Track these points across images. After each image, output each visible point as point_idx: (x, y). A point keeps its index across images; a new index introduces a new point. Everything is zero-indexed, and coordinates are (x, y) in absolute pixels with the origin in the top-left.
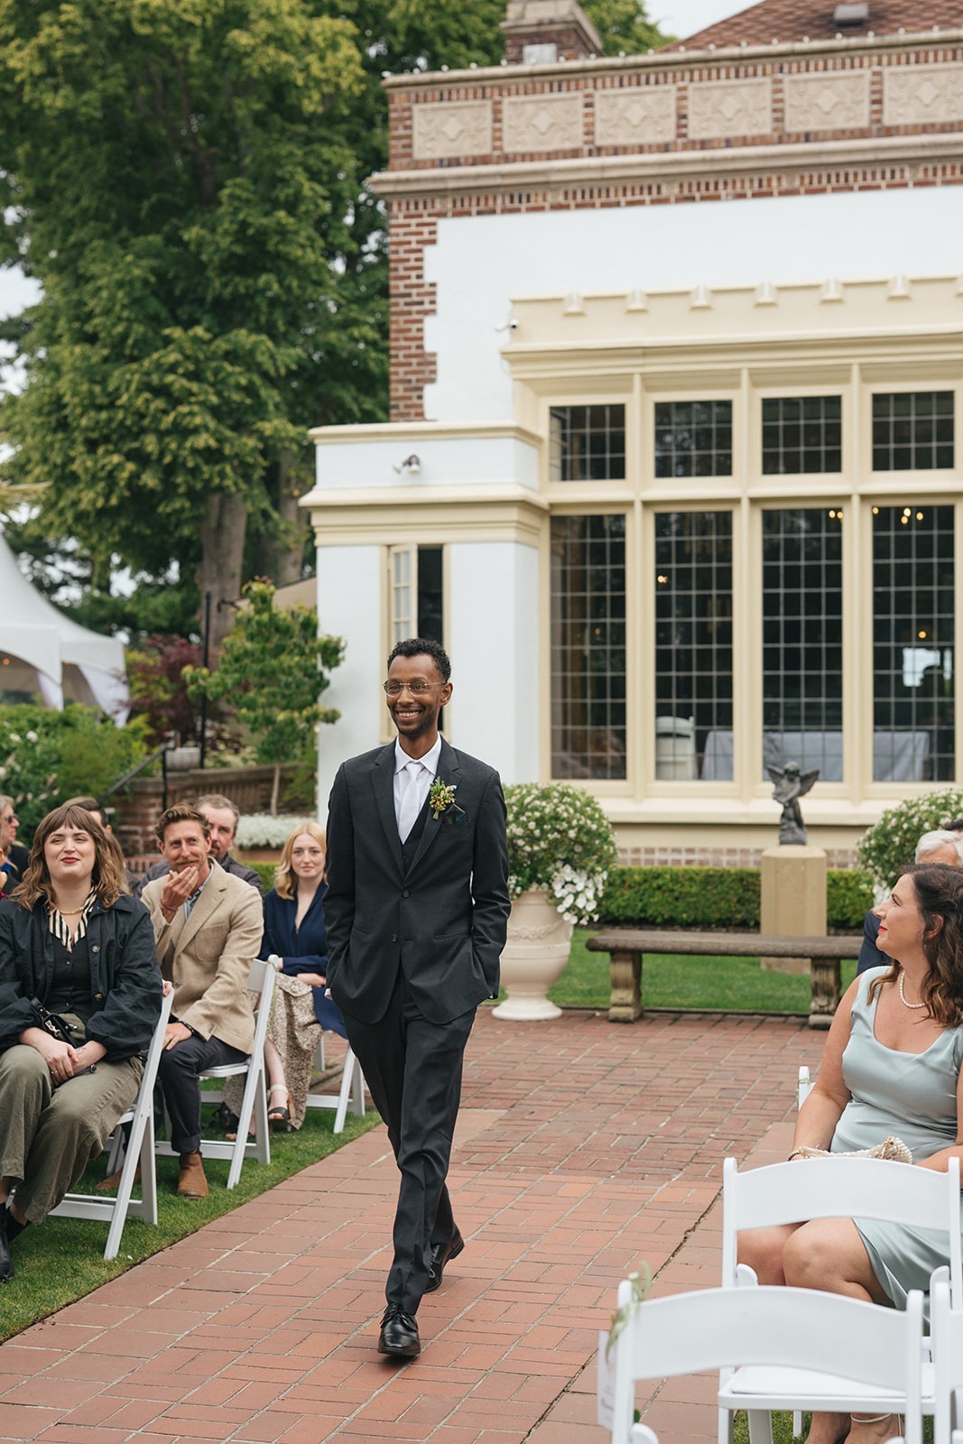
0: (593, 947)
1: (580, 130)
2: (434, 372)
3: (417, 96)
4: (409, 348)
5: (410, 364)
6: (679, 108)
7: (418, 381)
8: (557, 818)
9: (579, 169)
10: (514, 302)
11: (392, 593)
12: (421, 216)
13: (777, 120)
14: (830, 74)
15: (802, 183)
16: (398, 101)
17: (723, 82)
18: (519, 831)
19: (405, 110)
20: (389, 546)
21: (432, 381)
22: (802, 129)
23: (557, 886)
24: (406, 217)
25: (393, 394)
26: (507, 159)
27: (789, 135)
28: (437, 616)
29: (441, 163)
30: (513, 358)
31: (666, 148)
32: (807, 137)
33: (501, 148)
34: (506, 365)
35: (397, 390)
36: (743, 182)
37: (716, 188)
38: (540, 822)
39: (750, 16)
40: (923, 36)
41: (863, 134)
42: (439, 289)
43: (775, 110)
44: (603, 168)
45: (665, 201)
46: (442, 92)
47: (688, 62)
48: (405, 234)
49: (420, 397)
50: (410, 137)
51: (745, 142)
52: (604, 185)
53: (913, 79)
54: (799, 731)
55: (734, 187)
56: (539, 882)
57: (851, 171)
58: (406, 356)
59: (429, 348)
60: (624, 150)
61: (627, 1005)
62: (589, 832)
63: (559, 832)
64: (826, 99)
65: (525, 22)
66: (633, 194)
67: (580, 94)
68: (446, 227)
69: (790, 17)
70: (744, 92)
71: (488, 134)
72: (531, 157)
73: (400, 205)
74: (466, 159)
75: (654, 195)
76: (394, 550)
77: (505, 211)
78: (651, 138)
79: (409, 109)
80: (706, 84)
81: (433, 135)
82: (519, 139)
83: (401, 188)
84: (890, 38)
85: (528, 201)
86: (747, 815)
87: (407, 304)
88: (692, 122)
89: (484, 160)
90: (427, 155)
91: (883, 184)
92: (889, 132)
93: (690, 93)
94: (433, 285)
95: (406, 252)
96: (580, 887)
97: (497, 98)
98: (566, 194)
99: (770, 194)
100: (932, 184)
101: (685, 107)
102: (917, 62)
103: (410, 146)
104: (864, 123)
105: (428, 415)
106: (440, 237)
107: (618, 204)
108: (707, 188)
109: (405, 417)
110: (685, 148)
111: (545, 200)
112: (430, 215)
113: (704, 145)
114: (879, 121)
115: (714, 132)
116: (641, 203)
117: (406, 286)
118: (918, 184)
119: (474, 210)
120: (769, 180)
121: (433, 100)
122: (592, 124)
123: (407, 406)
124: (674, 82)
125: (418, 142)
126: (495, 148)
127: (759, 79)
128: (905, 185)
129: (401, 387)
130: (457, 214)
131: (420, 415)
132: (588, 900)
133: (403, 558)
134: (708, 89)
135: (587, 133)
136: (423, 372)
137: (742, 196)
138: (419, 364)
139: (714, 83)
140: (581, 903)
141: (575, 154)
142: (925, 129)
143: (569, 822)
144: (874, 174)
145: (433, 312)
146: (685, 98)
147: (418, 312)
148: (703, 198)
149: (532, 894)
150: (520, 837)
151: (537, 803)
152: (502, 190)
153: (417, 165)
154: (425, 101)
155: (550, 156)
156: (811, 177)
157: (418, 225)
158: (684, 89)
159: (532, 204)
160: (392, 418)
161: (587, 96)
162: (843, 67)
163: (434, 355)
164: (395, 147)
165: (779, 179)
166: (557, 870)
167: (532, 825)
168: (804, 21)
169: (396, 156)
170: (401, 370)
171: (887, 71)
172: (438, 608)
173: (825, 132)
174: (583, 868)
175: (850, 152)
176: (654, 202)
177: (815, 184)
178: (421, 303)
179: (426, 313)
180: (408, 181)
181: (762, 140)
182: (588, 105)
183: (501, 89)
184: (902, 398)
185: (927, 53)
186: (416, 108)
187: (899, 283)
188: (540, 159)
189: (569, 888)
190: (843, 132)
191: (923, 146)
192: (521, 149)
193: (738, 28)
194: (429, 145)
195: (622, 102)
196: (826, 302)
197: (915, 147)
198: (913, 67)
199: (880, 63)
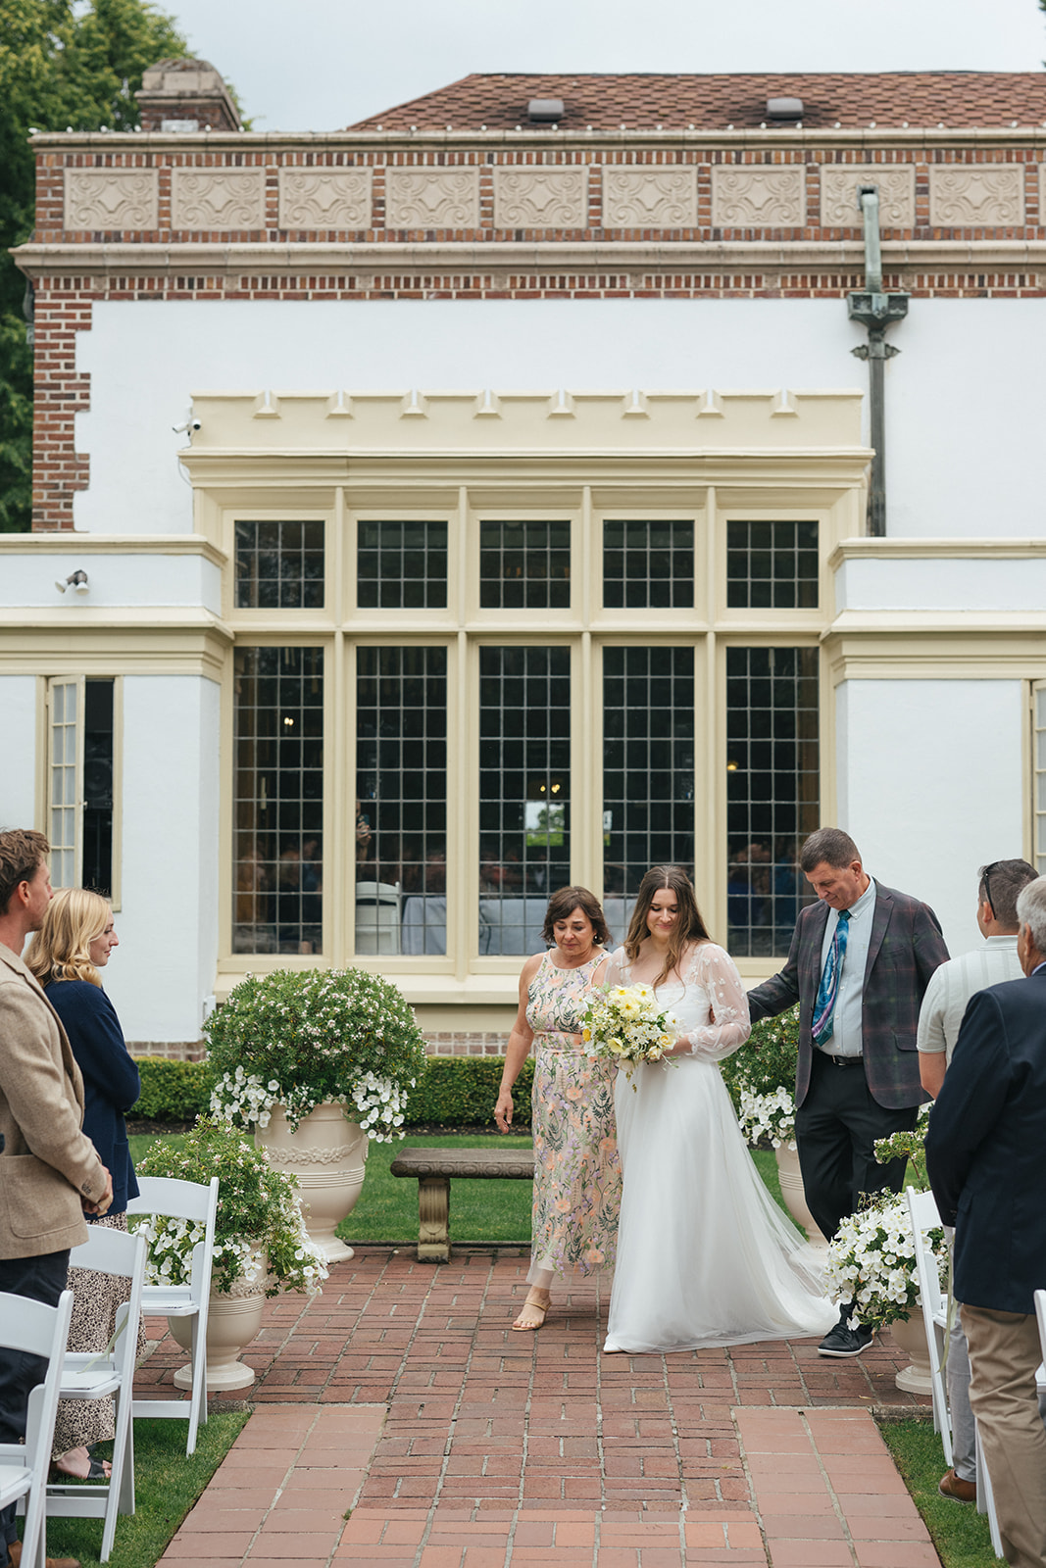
0: (399, 1171)
1: (262, 210)
2: (86, 477)
3: (70, 158)
4: (57, 447)
5: (57, 467)
6: (374, 193)
7: (65, 486)
8: (360, 1013)
9: (261, 254)
10: (196, 399)
11: (52, 732)
12: (73, 296)
13: (485, 214)
14: (545, 168)
15: (513, 286)
16: (47, 163)
17: (425, 168)
18: (315, 1031)
19: (54, 173)
20: (48, 678)
21: (84, 487)
22: (513, 225)
23: (358, 1098)
24: (54, 296)
25: (35, 500)
26: (175, 237)
27: (499, 232)
28: (105, 761)
29: (97, 237)
30: (193, 463)
31: (360, 237)
32: (519, 235)
33: (169, 225)
34: (186, 472)
35: (41, 496)
36: (447, 279)
37: (417, 285)
38: (340, 1020)
39: (433, 103)
40: (645, 134)
41: (580, 236)
42: (93, 382)
43: (483, 203)
44: (289, 254)
45: (360, 296)
46: (101, 156)
47: (386, 143)
48: (53, 316)
49: (69, 505)
50: (60, 204)
51: (449, 235)
52: (289, 273)
53: (634, 179)
54: (521, 897)
55: (437, 285)
56: (336, 1092)
57: (567, 275)
58: (51, 457)
59: (79, 449)
60: (313, 236)
61: (440, 1242)
62: (396, 1030)
63: (363, 1031)
64: (540, 195)
65: (164, 93)
66: (322, 286)
67: (262, 170)
68: (103, 311)
69: (478, 107)
70: (449, 180)
71: (154, 207)
72: (205, 237)
73: (47, 281)
74: (128, 233)
75: (347, 289)
76: (53, 682)
77: (172, 296)
78: (341, 224)
79: (60, 173)
80: (406, 169)
81: (88, 204)
82: (190, 216)
83: (49, 262)
84: (609, 134)
85: (201, 286)
86: (463, 994)
87: (53, 397)
88: (391, 209)
89: (149, 237)
90: (82, 227)
91: (602, 291)
92: (609, 235)
93: (387, 177)
94: (86, 376)
95: (53, 336)
96: (385, 1098)
97: (165, 167)
98: (245, 281)
99: (477, 296)
100: (654, 295)
101: (383, 193)
102: (639, 162)
103: (61, 215)
104: (581, 224)
105: (77, 527)
106: (95, 321)
107: (305, 297)
108: (407, 285)
109: (49, 527)
110: (382, 238)
111: (220, 286)
112: (82, 296)
113: (403, 236)
114: (598, 222)
115: (414, 223)
116: (332, 296)
117: (53, 376)
118: (639, 294)
119: (136, 293)
120: (477, 279)
121: (89, 165)
122: (277, 204)
123: (52, 515)
124: (370, 164)
125: (69, 211)
126: (161, 224)
127: (466, 168)
128: (626, 295)
129: (45, 493)
130: (114, 297)
131: (69, 526)
132: (394, 1114)
133: (66, 692)
134: (409, 174)
135: (269, 215)
136: (73, 477)
137: (446, 296)
138: (67, 467)
139: (415, 169)
140: (387, 1117)
141: (256, 236)
142: (648, 235)
143: (375, 1019)
144: (592, 280)
145: (87, 407)
146: (382, 183)
147: (67, 407)
148: (402, 296)
149: (328, 1107)
150: (316, 1038)
151: (335, 995)
152: (169, 271)
153: (69, 237)
154: (79, 165)
155: (226, 237)
156: (523, 279)
157: (68, 306)
158: (383, 172)
159: (205, 290)
160: (34, 528)
161: (269, 172)
162: (559, 162)
163: (87, 457)
164: (43, 215)
165: (488, 279)
166: (357, 1077)
167: (331, 1023)
168: (493, 112)
169: (43, 226)
170: (46, 473)
171: (606, 169)
172: (108, 753)
173: (539, 231)
174: (389, 1074)
175: (568, 254)
176: (345, 296)
177: (528, 288)
178: (73, 396)
179: (78, 408)
180: (58, 254)
181: (468, 235)
182: (270, 183)
183: (169, 158)
184: (636, 526)
185: (649, 153)
186: (68, 171)
187: (636, 401)
188: (215, 241)
189: (373, 1100)
190: (559, 231)
191: (647, 253)
192: (192, 227)
193: (421, 115)
194: (83, 215)
195: (310, 181)
196: (554, 416)
197: (638, 253)
198: (635, 167)
199: (598, 161)
